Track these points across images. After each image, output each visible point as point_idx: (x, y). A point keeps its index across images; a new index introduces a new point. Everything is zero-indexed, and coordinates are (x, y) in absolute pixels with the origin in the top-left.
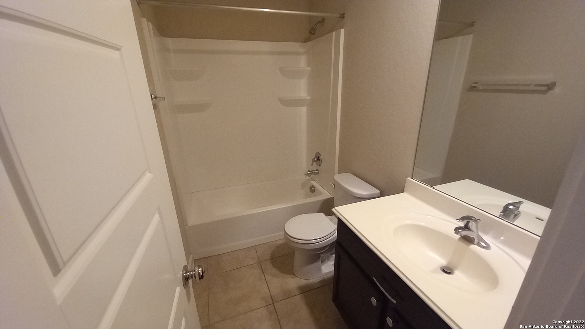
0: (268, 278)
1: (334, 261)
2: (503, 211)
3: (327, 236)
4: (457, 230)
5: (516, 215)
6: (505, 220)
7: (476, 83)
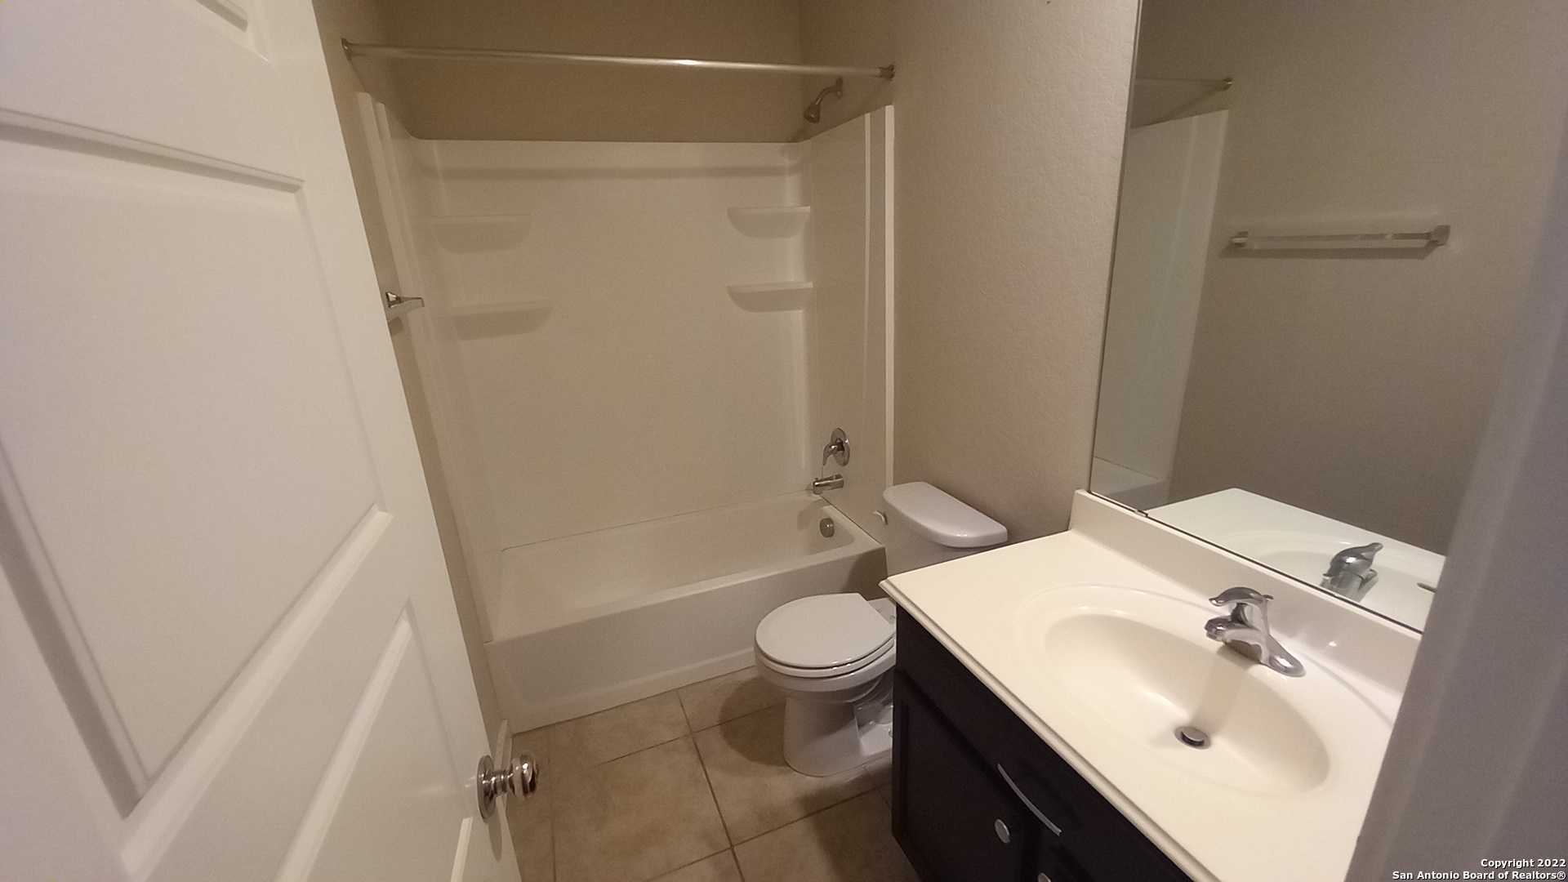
0: (716, 776)
1: (891, 724)
2: (1330, 570)
3: (870, 654)
4: (1212, 626)
5: (1364, 581)
6: (1337, 595)
7: (1243, 234)
